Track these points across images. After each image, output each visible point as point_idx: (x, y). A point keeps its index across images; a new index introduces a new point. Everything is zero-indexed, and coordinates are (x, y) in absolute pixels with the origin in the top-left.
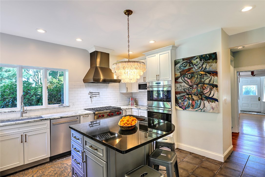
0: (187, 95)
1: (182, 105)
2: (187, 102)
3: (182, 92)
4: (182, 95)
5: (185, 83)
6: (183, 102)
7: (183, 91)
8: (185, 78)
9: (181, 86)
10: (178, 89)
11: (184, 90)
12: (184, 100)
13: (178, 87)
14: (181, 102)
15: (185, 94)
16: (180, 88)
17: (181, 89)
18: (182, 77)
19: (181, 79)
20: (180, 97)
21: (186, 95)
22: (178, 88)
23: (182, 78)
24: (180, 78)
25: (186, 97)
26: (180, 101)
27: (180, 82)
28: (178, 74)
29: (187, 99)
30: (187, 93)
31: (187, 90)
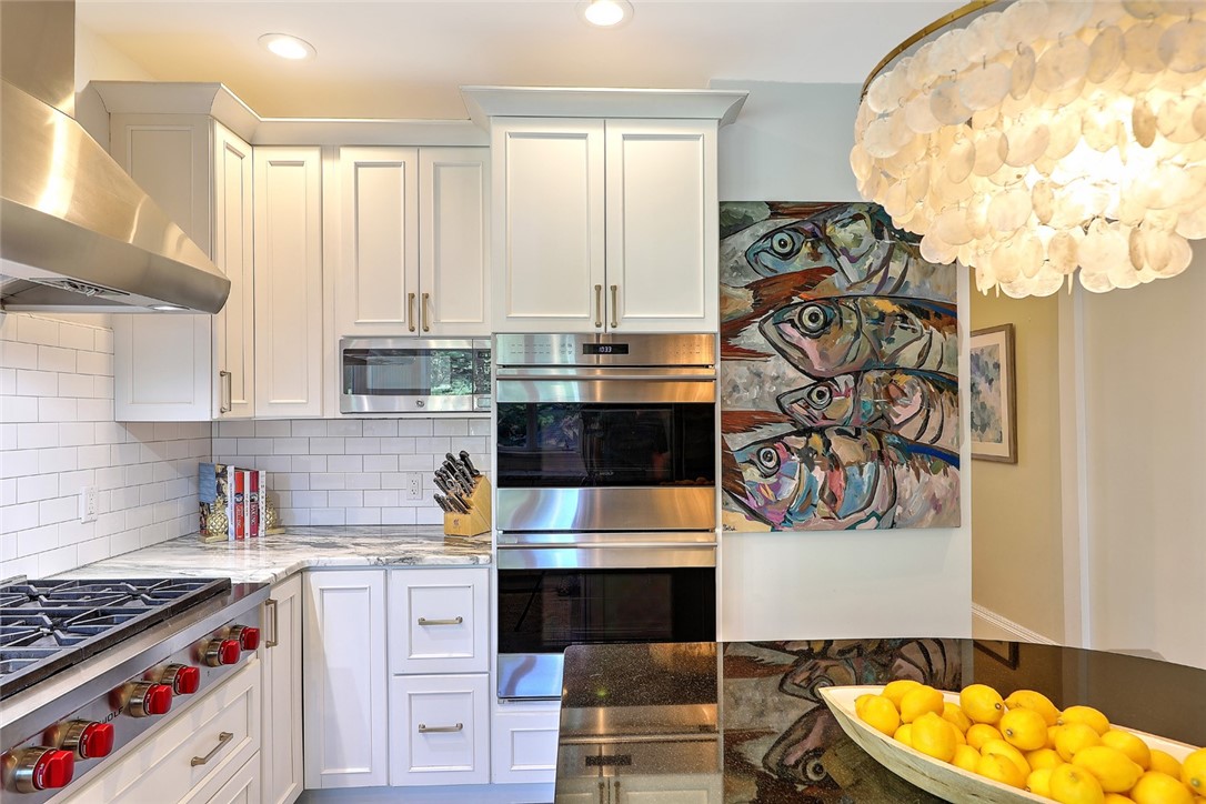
0: (798, 434)
1: (768, 502)
2: (797, 480)
3: (767, 418)
4: (764, 433)
5: (782, 360)
6: (773, 480)
7: (774, 408)
8: (787, 328)
9: (758, 375)
10: (736, 395)
11: (778, 401)
12: (778, 463)
13: (738, 382)
14: (762, 481)
15: (787, 427)
16: (755, 392)
17: (760, 398)
18: (765, 320)
19: (760, 328)
20: (755, 449)
21: (788, 435)
22: (735, 388)
23: (769, 327)
24: (754, 327)
25: (788, 449)
26: (751, 474)
27: (753, 354)
28: (745, 301)
29: (795, 457)
30: (794, 422)
31: (795, 405)
